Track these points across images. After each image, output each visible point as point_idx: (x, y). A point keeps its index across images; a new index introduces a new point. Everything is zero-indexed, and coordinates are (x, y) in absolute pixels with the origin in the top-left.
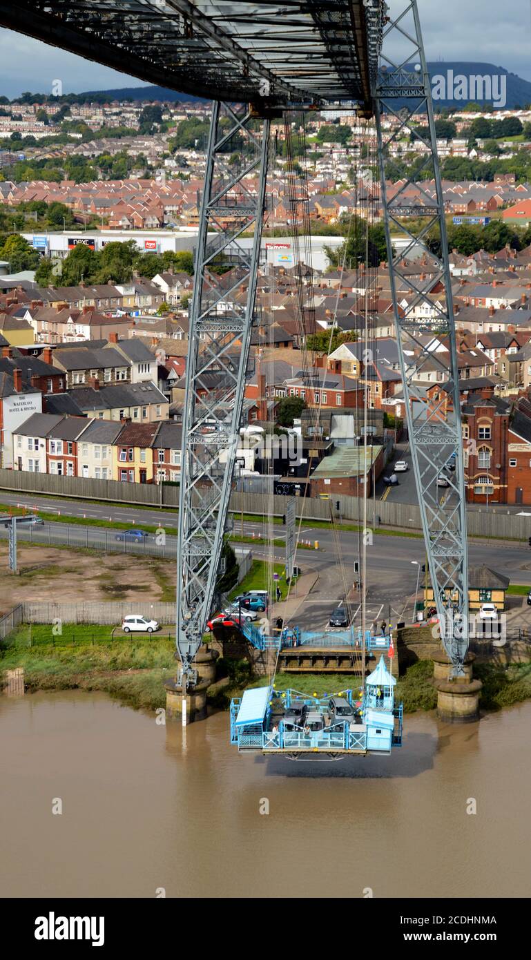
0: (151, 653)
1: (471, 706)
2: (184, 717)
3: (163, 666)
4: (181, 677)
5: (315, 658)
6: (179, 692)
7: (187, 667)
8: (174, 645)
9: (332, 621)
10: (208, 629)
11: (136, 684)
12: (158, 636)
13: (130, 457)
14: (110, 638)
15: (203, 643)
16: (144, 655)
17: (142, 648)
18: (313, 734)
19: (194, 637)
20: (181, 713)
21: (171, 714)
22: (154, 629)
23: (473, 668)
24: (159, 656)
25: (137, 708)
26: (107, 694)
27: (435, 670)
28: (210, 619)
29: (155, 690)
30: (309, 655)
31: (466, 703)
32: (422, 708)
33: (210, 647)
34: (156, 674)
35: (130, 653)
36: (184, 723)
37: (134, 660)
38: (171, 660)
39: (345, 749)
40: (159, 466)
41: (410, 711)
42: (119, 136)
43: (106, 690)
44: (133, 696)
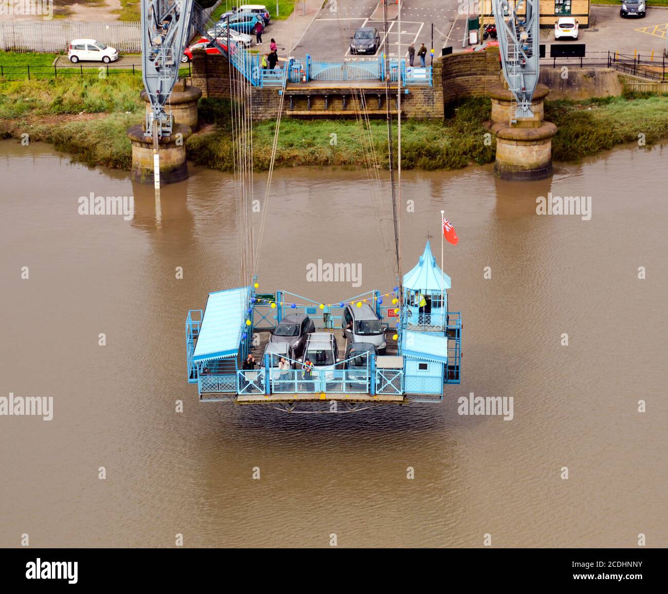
0: (109, 92)
1: (541, 157)
2: (157, 178)
3: (127, 109)
4: (151, 124)
5: (332, 96)
6: (149, 144)
7: (159, 110)
8: (141, 81)
9: (353, 47)
10: (185, 59)
11: (90, 133)
12: (117, 68)
14: (52, 70)
15: (180, 78)
16: (100, 94)
17: (96, 84)
18: (317, 371)
19: (166, 70)
20: (152, 172)
21: (139, 173)
22: (112, 59)
23: (545, 106)
24: (121, 95)
25: (92, 166)
26: (52, 146)
27: (493, 110)
28: (188, 45)
29: (115, 140)
30: (323, 92)
31: (534, 153)
32: (476, 161)
33: (189, 83)
34: (116, 120)
35: (81, 91)
36: (157, 185)
37: (87, 101)
38: (135, 100)
39: (369, 394)
41: (459, 166)
43: (49, 140)
44: (87, 149)
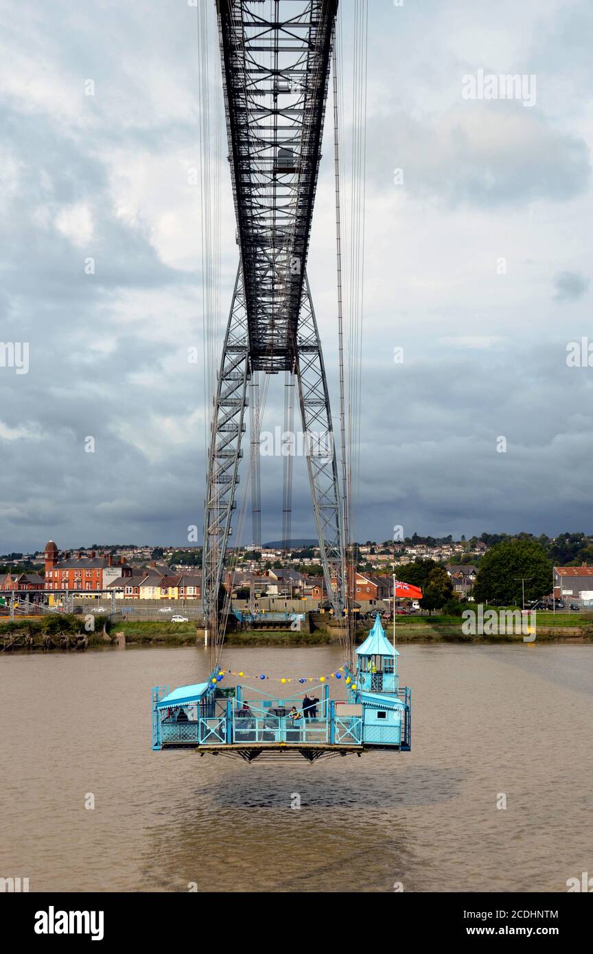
6: (203, 627)
13: (166, 592)
20: (204, 638)
39: (329, 743)
40: (181, 596)
42: (141, 561)
